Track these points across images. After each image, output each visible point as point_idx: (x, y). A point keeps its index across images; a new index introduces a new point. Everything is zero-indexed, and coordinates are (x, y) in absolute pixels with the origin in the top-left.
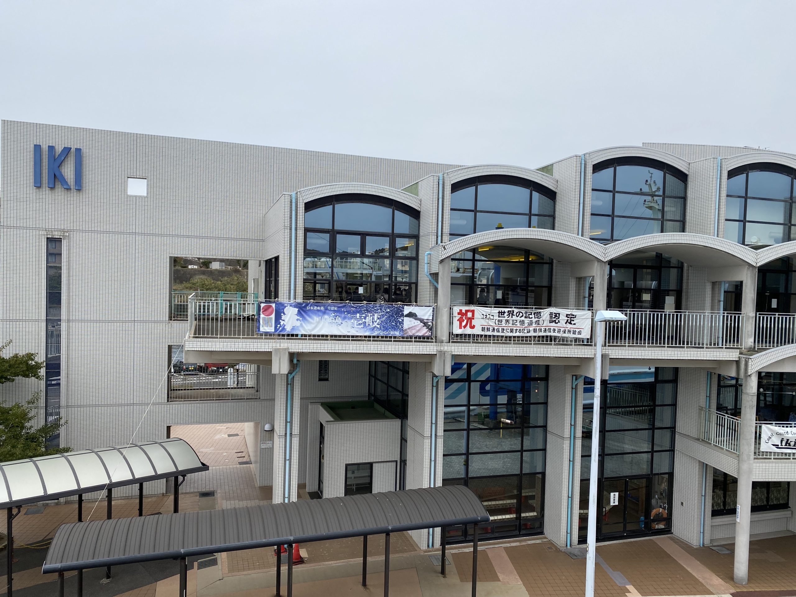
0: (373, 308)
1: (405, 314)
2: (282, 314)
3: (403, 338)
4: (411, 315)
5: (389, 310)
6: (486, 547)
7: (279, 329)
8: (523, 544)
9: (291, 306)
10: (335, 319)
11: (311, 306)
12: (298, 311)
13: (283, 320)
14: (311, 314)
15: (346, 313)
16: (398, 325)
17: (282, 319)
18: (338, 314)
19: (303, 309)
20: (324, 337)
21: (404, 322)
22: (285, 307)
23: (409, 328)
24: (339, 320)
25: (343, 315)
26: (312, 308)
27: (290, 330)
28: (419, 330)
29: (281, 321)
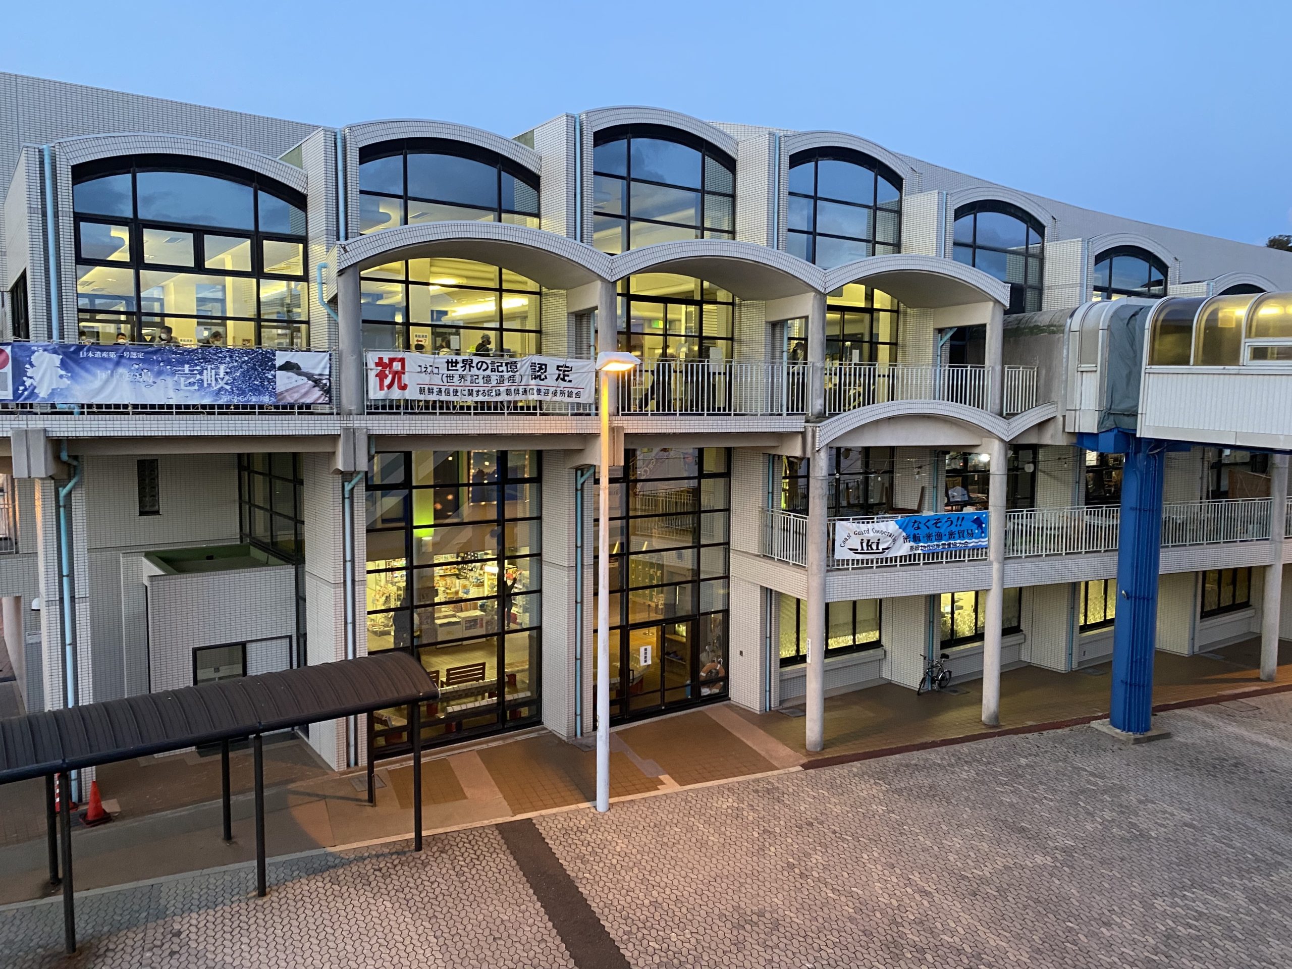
0: (215, 354)
1: (277, 366)
2: (27, 366)
3: (277, 407)
4: (288, 367)
5: (246, 358)
6: (449, 753)
7: (22, 394)
8: (509, 741)
9: (45, 350)
10: (140, 375)
11: (88, 351)
12: (62, 360)
13: (31, 378)
14: (89, 366)
15: (162, 364)
16: (266, 385)
17: (28, 375)
18: (146, 366)
19: (73, 356)
20: (119, 410)
21: (278, 380)
22: (34, 352)
23: (287, 391)
24: (148, 377)
25: (156, 368)
26: (91, 354)
27: (46, 397)
28: (306, 394)
29: (25, 378)
